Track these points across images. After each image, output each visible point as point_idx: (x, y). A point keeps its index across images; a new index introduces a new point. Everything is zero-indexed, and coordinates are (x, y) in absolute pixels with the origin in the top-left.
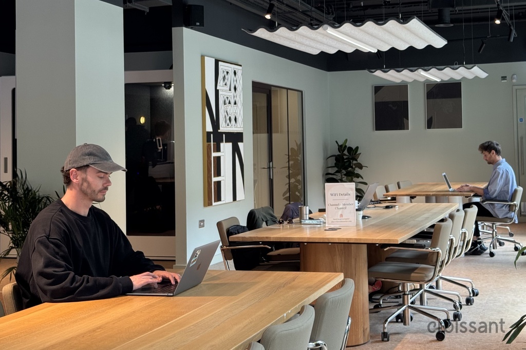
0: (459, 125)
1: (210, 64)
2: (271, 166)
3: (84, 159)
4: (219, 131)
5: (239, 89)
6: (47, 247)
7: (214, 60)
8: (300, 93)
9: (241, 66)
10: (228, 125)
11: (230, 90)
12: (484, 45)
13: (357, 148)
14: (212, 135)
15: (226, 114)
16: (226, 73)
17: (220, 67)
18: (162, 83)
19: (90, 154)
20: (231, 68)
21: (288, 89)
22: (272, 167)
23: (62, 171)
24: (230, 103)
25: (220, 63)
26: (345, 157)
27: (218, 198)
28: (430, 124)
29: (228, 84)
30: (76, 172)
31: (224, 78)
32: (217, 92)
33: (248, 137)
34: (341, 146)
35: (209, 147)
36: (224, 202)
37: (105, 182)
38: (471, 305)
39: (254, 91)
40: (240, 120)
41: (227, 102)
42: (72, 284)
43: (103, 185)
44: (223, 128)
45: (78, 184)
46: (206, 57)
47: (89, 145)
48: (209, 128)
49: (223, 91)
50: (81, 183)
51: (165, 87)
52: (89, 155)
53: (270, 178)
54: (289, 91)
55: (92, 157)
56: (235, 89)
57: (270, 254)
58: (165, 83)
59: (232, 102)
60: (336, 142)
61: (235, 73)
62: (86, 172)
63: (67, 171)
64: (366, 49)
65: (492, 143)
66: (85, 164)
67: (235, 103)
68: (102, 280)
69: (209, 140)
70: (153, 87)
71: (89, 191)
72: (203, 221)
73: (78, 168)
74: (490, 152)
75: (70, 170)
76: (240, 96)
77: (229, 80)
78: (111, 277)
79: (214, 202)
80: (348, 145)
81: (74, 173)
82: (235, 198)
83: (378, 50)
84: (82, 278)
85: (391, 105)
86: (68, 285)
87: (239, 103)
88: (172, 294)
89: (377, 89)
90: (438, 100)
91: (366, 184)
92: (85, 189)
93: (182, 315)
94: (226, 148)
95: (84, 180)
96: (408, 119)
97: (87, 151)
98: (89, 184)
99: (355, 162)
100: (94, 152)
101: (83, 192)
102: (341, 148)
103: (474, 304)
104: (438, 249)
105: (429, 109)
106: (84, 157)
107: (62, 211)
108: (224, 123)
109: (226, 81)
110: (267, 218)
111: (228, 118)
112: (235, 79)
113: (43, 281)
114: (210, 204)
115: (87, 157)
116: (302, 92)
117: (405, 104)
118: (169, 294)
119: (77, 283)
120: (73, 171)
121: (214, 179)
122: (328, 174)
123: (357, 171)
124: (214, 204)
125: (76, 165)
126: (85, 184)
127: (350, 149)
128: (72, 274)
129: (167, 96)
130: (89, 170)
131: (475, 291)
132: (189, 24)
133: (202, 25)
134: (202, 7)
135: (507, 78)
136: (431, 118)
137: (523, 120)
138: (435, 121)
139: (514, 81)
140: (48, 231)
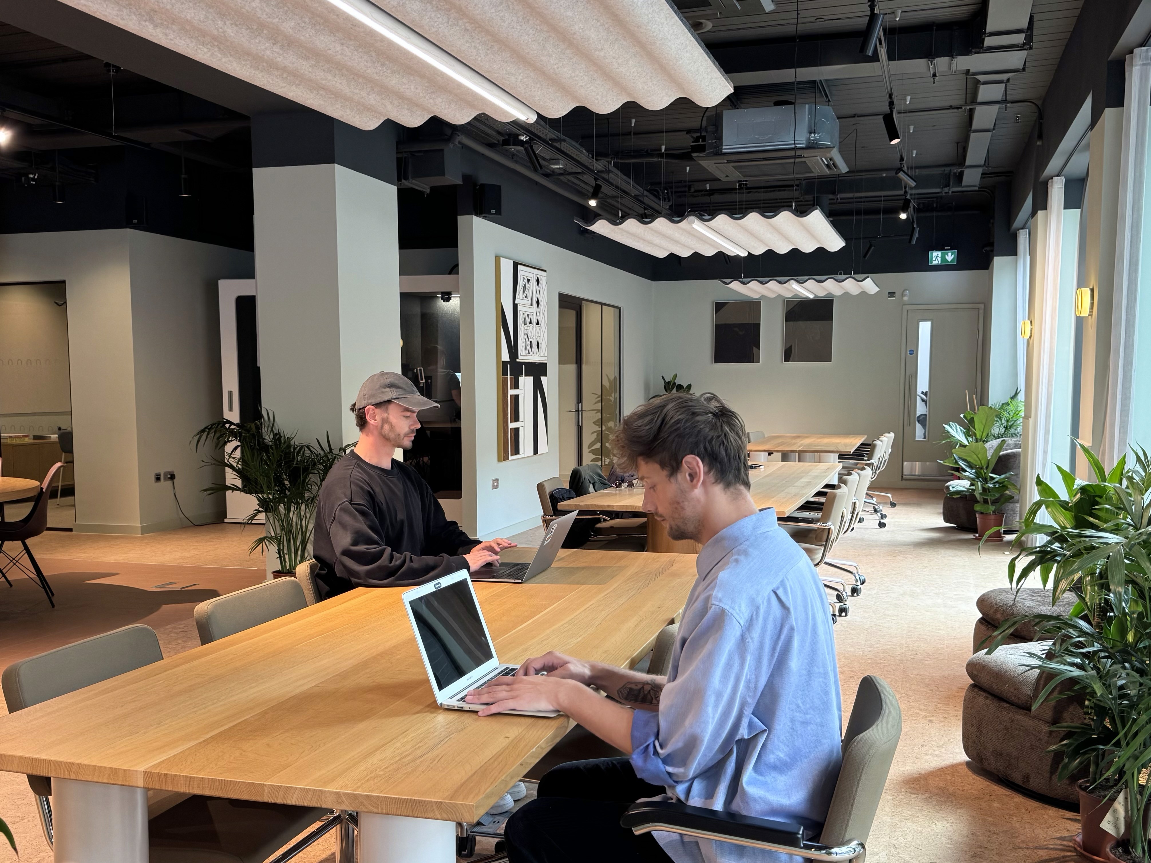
0: (827, 358)
1: (507, 267)
2: (580, 409)
3: (383, 392)
4: (517, 360)
5: (543, 303)
6: (352, 515)
7: (512, 262)
8: (618, 310)
9: (545, 271)
10: (529, 353)
11: (531, 305)
12: (873, 248)
13: (690, 386)
14: (509, 366)
15: (526, 337)
16: (526, 281)
17: (520, 273)
18: (438, 293)
19: (391, 386)
20: (533, 274)
21: (602, 304)
22: (582, 410)
23: (353, 409)
24: (531, 323)
25: (520, 267)
27: (516, 451)
28: (788, 356)
29: (530, 296)
30: (373, 410)
31: (524, 288)
32: (515, 307)
33: (553, 369)
34: (669, 383)
35: (505, 381)
36: (523, 456)
37: (411, 423)
38: (858, 595)
39: (561, 306)
40: (543, 346)
41: (528, 321)
42: (391, 563)
43: (409, 428)
44: (523, 357)
45: (377, 426)
46: (502, 259)
47: (387, 373)
48: (505, 357)
49: (522, 305)
50: (380, 424)
51: (442, 298)
52: (389, 387)
53: (578, 425)
54: (603, 306)
55: (395, 389)
56: (538, 303)
57: (599, 525)
58: (443, 293)
59: (534, 321)
60: (663, 377)
61: (538, 281)
62: (387, 409)
63: (360, 409)
64: (733, 250)
66: (386, 399)
67: (538, 323)
68: (430, 559)
69: (505, 373)
70: (427, 298)
71: (392, 436)
72: (496, 480)
73: (378, 405)
75: (365, 407)
76: (544, 313)
77: (531, 290)
78: (441, 556)
79: (511, 455)
80: (677, 382)
81: (371, 412)
82: (536, 452)
83: (749, 253)
84: (403, 556)
85: (736, 329)
86: (386, 563)
87: (543, 323)
88: (520, 581)
89: (719, 306)
90: (801, 323)
92: (387, 432)
93: (545, 609)
94: (526, 382)
95: (385, 421)
96: (759, 349)
97: (387, 381)
98: (392, 427)
100: (397, 382)
101: (384, 437)
102: (669, 385)
103: (861, 595)
104: (829, 524)
105: (789, 335)
106: (384, 390)
108: (524, 350)
109: (527, 292)
110: (594, 479)
111: (529, 343)
112: (538, 290)
114: (506, 458)
115: (388, 389)
116: (619, 309)
117: (756, 328)
118: (517, 581)
119: (396, 561)
120: (369, 408)
121: (512, 425)
124: (510, 458)
125: (374, 401)
126: (387, 427)
128: (389, 550)
129: (443, 310)
130: (391, 407)
131: (862, 578)
132: (481, 211)
133: (499, 212)
134: (499, 187)
135: (896, 294)
136: (791, 347)
137: (914, 352)
138: (795, 351)
139: (905, 298)
140: (348, 493)
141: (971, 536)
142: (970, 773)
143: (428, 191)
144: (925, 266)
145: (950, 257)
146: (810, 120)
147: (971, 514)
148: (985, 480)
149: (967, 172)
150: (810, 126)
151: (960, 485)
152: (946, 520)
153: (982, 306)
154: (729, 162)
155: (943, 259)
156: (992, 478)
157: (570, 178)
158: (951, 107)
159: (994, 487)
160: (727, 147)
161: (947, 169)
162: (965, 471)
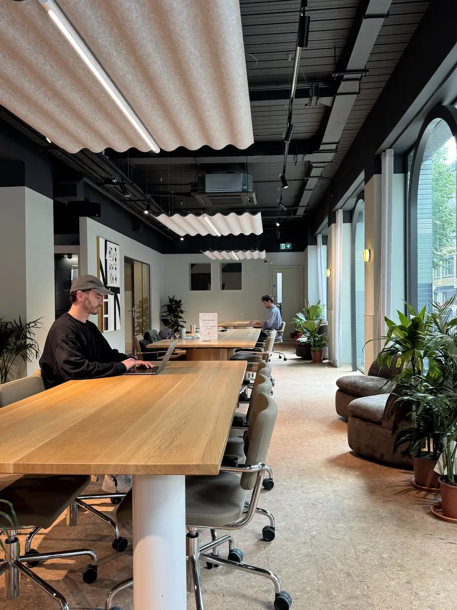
0: (240, 288)
1: (102, 242)
2: (133, 310)
3: (87, 285)
5: (118, 259)
6: (67, 344)
7: (104, 240)
8: (148, 266)
9: (119, 245)
10: (112, 282)
11: (113, 260)
13: (180, 301)
15: (111, 275)
16: (111, 249)
17: (108, 245)
19: (92, 282)
20: (113, 246)
21: (142, 263)
25: (108, 242)
26: (173, 306)
27: (107, 328)
28: (223, 287)
29: (112, 256)
30: (81, 293)
31: (110, 252)
32: (106, 260)
33: (122, 290)
36: (110, 331)
37: (100, 301)
39: (125, 262)
40: (118, 279)
41: (111, 267)
42: (88, 368)
43: (98, 304)
44: (109, 284)
45: (82, 301)
46: (100, 238)
49: (109, 260)
50: (84, 301)
51: (68, 257)
53: (133, 318)
55: (93, 284)
56: (116, 260)
59: (114, 268)
60: (169, 296)
61: (116, 250)
62: (88, 293)
63: (73, 292)
65: (269, 296)
66: (88, 288)
67: (116, 269)
68: (107, 365)
71: (90, 307)
73: (83, 291)
74: (268, 301)
75: (77, 291)
76: (118, 264)
77: (112, 253)
79: (105, 330)
80: (175, 299)
81: (79, 294)
82: (115, 329)
83: (222, 235)
84: (94, 364)
85: (200, 276)
86: (86, 369)
87: (118, 269)
88: (155, 373)
89: (193, 265)
90: (228, 273)
91: (185, 322)
92: (87, 305)
95: (87, 299)
96: (211, 284)
97: (90, 279)
98: (90, 302)
99: (179, 309)
100: (94, 280)
101: (85, 307)
102: (171, 300)
105: (223, 279)
107: (70, 320)
108: (110, 281)
111: (112, 278)
112: (116, 253)
113: (67, 367)
115: (90, 283)
117: (209, 275)
119: (91, 367)
120: (79, 292)
121: (105, 316)
122: (163, 316)
123: (180, 314)
125: (82, 289)
126: (87, 302)
127: (176, 301)
128: (87, 362)
129: (67, 263)
130: (91, 292)
132: (91, 215)
133: (100, 216)
134: (100, 204)
135: (268, 261)
136: (224, 284)
137: (275, 286)
138: (226, 286)
139: (271, 263)
140: (65, 333)
141: (310, 361)
142: (353, 457)
143: (67, 204)
144: (278, 249)
145: (289, 246)
146: (243, 180)
147: (309, 352)
148: (315, 337)
149: (299, 209)
150: (243, 183)
151: (303, 339)
152: (297, 356)
153: (302, 267)
154: (208, 197)
155: (286, 246)
156: (317, 336)
157: (132, 203)
158: (296, 180)
159: (319, 340)
160: (207, 190)
161: (290, 208)
162: (306, 333)
